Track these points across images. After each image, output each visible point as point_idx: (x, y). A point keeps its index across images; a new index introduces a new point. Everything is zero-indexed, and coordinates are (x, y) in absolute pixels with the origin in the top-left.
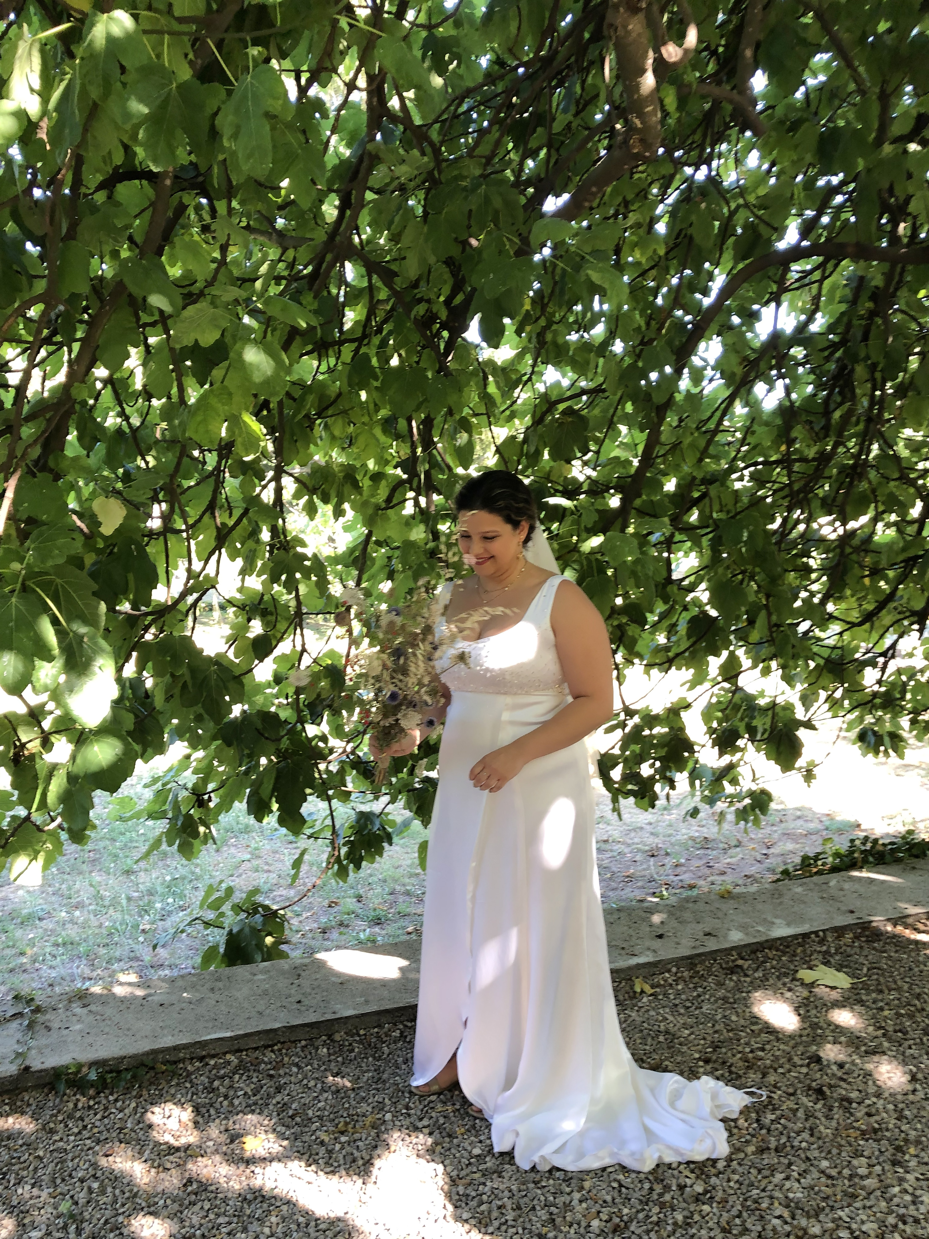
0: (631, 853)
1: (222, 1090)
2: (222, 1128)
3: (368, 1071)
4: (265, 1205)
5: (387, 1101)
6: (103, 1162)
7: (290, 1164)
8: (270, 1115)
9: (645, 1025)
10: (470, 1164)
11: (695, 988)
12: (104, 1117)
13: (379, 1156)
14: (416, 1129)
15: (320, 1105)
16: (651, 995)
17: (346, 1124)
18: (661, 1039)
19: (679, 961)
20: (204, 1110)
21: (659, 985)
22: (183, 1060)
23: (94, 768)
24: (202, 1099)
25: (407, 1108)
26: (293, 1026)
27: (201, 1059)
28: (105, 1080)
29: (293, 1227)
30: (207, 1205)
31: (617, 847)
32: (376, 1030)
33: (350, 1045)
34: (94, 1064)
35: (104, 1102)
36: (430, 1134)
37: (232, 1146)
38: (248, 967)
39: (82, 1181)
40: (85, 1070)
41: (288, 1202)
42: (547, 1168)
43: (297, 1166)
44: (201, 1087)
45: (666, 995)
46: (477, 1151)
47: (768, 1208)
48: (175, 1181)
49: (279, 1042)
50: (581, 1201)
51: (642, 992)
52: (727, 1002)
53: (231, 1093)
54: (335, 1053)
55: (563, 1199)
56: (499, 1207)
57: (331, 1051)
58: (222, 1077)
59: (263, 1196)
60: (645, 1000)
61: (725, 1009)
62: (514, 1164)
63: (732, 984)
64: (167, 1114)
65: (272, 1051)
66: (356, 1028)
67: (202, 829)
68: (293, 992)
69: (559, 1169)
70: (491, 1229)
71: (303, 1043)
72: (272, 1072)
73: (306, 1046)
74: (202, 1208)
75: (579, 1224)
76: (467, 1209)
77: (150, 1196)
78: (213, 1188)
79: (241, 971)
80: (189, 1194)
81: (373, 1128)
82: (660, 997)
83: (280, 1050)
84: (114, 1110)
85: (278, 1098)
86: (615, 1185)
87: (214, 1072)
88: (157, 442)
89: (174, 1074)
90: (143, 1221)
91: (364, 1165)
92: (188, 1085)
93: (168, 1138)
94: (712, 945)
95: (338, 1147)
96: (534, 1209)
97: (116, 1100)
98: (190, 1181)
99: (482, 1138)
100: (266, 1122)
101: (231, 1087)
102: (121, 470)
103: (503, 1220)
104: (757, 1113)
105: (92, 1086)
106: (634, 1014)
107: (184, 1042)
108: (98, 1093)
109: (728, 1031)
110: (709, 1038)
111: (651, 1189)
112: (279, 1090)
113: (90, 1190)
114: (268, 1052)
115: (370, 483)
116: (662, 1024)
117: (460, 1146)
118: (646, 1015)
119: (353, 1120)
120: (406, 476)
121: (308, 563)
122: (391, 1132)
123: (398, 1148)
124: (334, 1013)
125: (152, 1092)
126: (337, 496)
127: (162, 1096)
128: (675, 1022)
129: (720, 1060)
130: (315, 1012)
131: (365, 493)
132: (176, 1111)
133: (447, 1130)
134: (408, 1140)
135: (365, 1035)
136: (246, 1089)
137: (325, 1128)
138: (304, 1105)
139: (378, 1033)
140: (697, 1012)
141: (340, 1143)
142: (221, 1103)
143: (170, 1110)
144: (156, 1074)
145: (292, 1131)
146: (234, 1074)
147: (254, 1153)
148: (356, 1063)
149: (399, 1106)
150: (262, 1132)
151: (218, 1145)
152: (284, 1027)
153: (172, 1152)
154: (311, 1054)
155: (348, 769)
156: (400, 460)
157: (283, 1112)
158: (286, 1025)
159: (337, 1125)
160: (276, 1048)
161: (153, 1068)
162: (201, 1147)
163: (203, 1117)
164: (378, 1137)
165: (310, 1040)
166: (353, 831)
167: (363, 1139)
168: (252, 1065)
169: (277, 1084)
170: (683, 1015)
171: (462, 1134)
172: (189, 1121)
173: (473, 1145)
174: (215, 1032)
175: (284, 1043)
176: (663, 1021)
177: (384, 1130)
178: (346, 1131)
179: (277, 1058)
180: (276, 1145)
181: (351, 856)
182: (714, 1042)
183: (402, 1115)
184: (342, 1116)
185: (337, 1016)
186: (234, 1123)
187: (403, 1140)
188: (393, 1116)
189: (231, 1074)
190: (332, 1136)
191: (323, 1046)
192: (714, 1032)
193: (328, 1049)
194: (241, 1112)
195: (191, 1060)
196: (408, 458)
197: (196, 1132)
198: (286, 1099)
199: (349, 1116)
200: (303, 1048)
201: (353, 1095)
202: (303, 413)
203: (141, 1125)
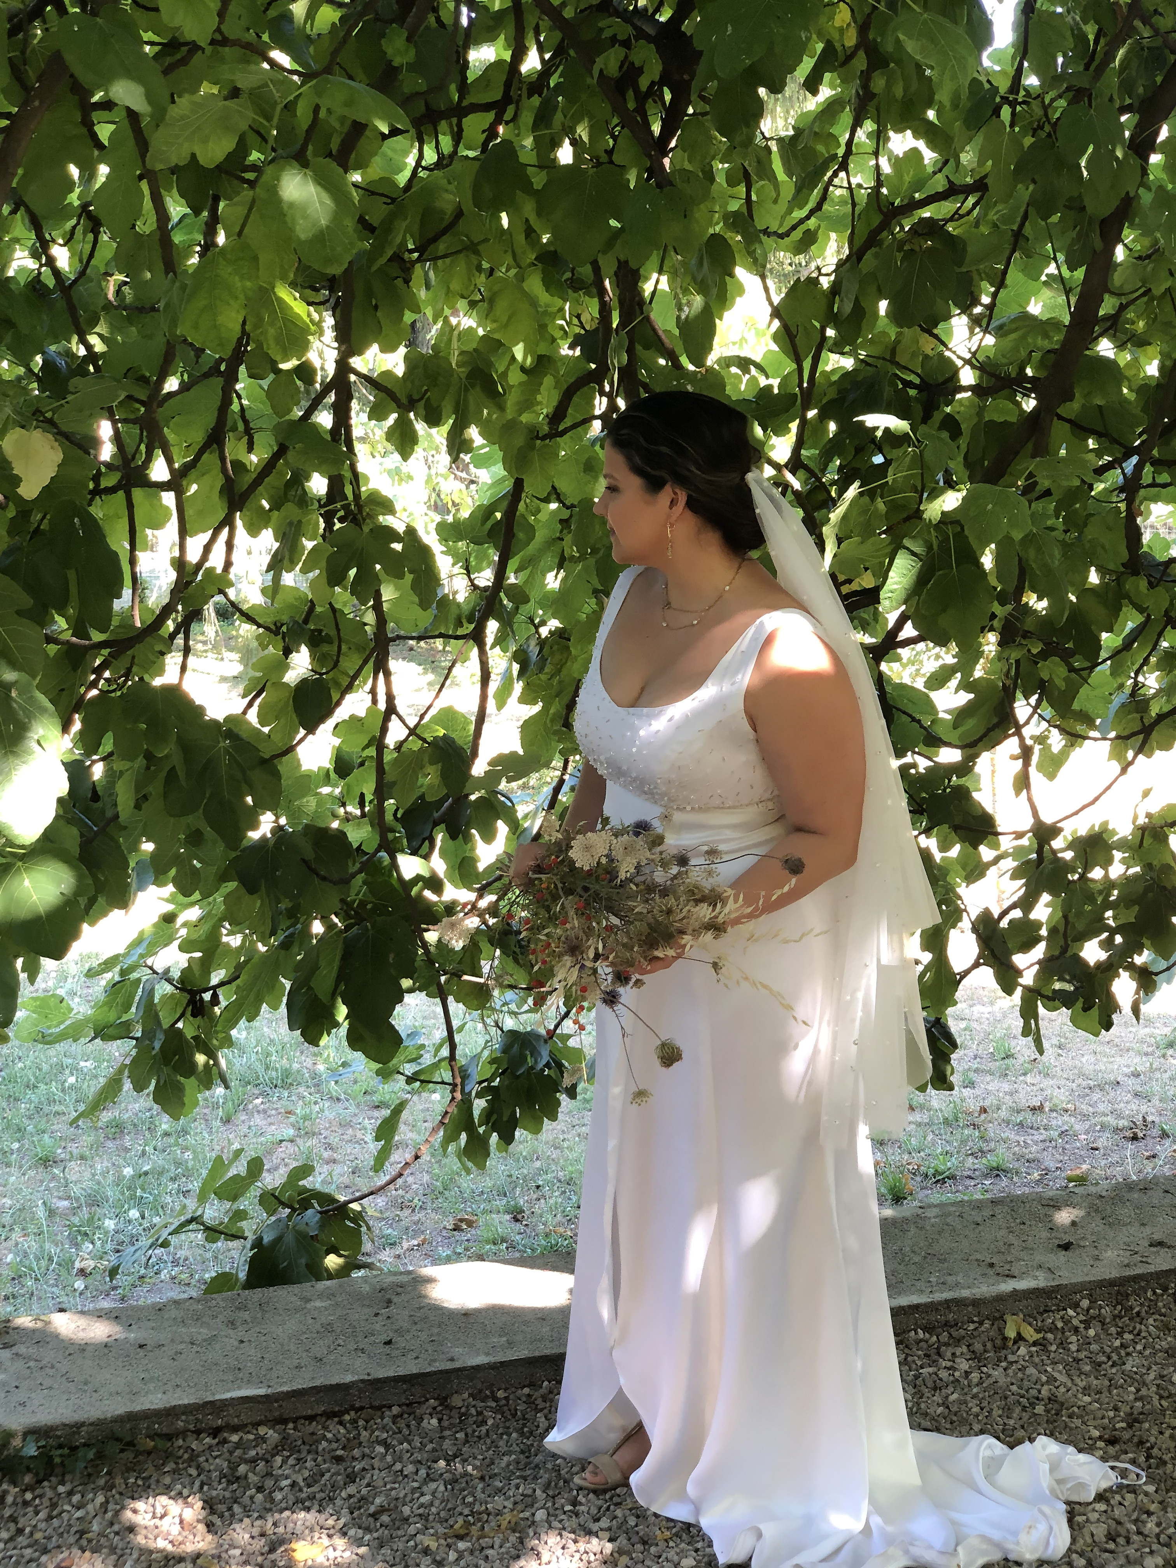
0: (1087, 1132)
1: (253, 1478)
2: (256, 1531)
3: (509, 1453)
5: (538, 1492)
8: (338, 1514)
9: (1014, 1388)
11: (1120, 1334)
12: (50, 1518)
14: (589, 1533)
15: (423, 1500)
16: (1035, 1344)
17: (467, 1524)
18: (1040, 1409)
19: (1095, 1289)
20: (222, 1508)
21: (1053, 1329)
22: (183, 1434)
23: (23, 914)
25: (575, 1503)
26: (378, 1380)
27: (215, 1432)
28: (51, 1458)
31: (1059, 1121)
32: (526, 1390)
33: (479, 1413)
34: (33, 1432)
35: (49, 1493)
36: (610, 1540)
37: (272, 1557)
38: (296, 1288)
40: (17, 1442)
44: (215, 1474)
45: (1063, 1344)
46: (688, 1563)
49: (352, 1408)
51: (1020, 1338)
53: (269, 1483)
54: (453, 1425)
57: (445, 1423)
58: (253, 1461)
60: (1023, 1351)
61: (1163, 1366)
64: (159, 1511)
65: (341, 1423)
66: (490, 1387)
67: (201, 1059)
68: (377, 1327)
71: (395, 1410)
72: (340, 1452)
73: (400, 1415)
79: (282, 1294)
81: (514, 1531)
82: (1053, 1348)
83: (354, 1421)
84: (67, 1507)
85: (352, 1489)
87: (238, 1453)
88: (108, 306)
89: (168, 1455)
92: (194, 1472)
93: (161, 1544)
94: (1162, 1261)
95: (452, 1556)
97: (70, 1493)
99: (699, 1545)
100: (331, 1522)
101: (269, 1474)
102: (39, 360)
105: (29, 1470)
106: (997, 1373)
107: (186, 1402)
108: (40, 1482)
109: (1161, 1397)
110: (1125, 1409)
112: (351, 1478)
114: (332, 1424)
115: (524, 377)
116: (1046, 1387)
117: (660, 1557)
118: (1020, 1375)
119: (479, 1520)
120: (593, 366)
121: (397, 547)
122: (544, 1537)
123: (554, 1559)
124: (452, 1360)
125: (132, 1480)
126: (456, 412)
127: (149, 1487)
128: (1069, 1384)
129: (1136, 1440)
130: (417, 1358)
131: (512, 401)
132: (174, 1508)
133: (641, 1534)
134: (572, 1547)
135: (507, 1398)
136: (294, 1477)
137: (432, 1531)
138: (397, 1499)
139: (529, 1395)
140: (1114, 1370)
141: (457, 1551)
142: (252, 1498)
143: (164, 1507)
144: (138, 1454)
145: (376, 1535)
146: (273, 1456)
147: (310, 1563)
148: (488, 1441)
149: (560, 1501)
150: (324, 1536)
151: (249, 1555)
152: (362, 1381)
153: (171, 1563)
154: (408, 1426)
155: (485, 946)
156: (583, 332)
157: (359, 1508)
158: (366, 1377)
159: (452, 1526)
160: (347, 1417)
161: (131, 1444)
162: (219, 1557)
163: (221, 1516)
164: (522, 1543)
165: (407, 1405)
166: (497, 1069)
167: (496, 1546)
168: (304, 1443)
169: (349, 1470)
170: (1087, 1375)
171: (666, 1540)
172: (198, 1521)
173: (682, 1554)
174: (239, 1388)
175: (362, 1408)
176: (1048, 1382)
177: (532, 1534)
178: (467, 1534)
179: (349, 1432)
180: (347, 1554)
181: (494, 1117)
182: (1132, 1414)
183: (565, 1513)
184: (461, 1514)
185: (457, 1365)
186: (275, 1524)
187: (563, 1548)
188: (548, 1514)
189: (268, 1456)
190: (442, 1541)
191: (431, 1415)
192: (1136, 1399)
193: (440, 1420)
194: (286, 1509)
195: (198, 1432)
196: (597, 329)
197: (210, 1537)
198: (364, 1491)
199: (472, 1514)
200: (395, 1418)
201: (481, 1486)
202: (389, 253)
203: (116, 1528)
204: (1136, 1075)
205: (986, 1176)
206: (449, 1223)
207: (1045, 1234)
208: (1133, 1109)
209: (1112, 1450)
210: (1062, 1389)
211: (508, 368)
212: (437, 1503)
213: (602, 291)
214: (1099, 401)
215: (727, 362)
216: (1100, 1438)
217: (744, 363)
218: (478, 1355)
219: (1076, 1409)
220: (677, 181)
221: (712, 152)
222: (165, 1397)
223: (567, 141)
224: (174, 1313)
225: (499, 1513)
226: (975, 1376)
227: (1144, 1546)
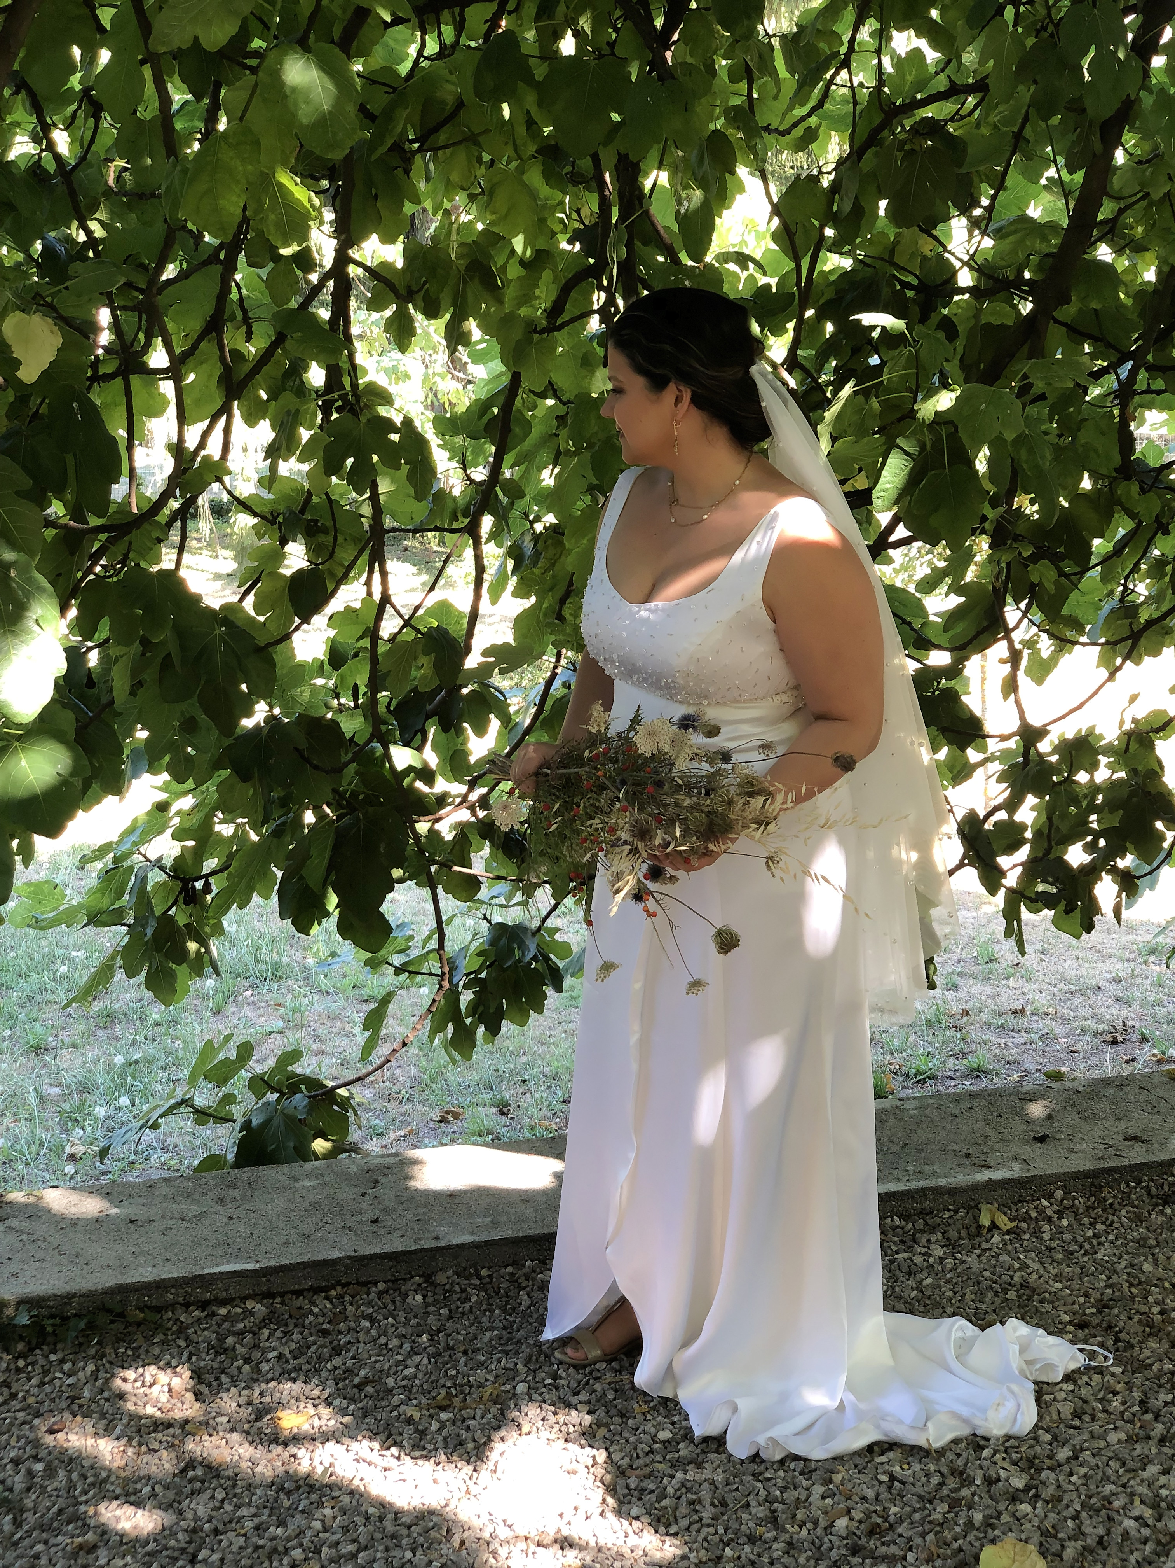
0: (1067, 1036)
1: (240, 1350)
2: (242, 1400)
3: (492, 1329)
4: (314, 1497)
5: (520, 1366)
6: (49, 1439)
7: (354, 1446)
8: (323, 1385)
9: (987, 1274)
10: (651, 1451)
11: (1092, 1224)
12: (42, 1384)
13: (502, 1439)
14: (569, 1405)
15: (406, 1372)
16: (1008, 1232)
17: (449, 1396)
18: (1011, 1294)
19: (1069, 1181)
20: (209, 1378)
21: (1027, 1218)
22: (172, 1306)
23: (20, 793)
24: (206, 1361)
25: (555, 1377)
26: (364, 1257)
27: (203, 1305)
28: (43, 1328)
29: (359, 1520)
30: (220, 1495)
31: (1040, 1025)
32: (509, 1269)
33: (463, 1291)
34: (24, 1302)
35: (42, 1361)
36: (589, 1413)
37: (258, 1424)
38: (285, 1168)
39: (16, 1462)
40: (10, 1311)
41: (352, 1493)
42: (778, 1457)
43: (365, 1447)
44: (203, 1346)
45: (1036, 1233)
46: (665, 1435)
47: (1124, 1508)
48: (167, 1466)
49: (339, 1283)
50: (823, 1498)
51: (994, 1226)
52: (1143, 1246)
53: (256, 1355)
54: (437, 1302)
55: (796, 1493)
56: (692, 1503)
57: (430, 1300)
58: (241, 1334)
59: (311, 1486)
60: (996, 1239)
61: (1135, 1255)
62: (725, 1451)
63: (1161, 1219)
64: (148, 1380)
65: (327, 1298)
66: (474, 1266)
67: (192, 946)
68: (365, 1206)
69: (796, 1458)
70: (673, 1529)
71: (381, 1286)
72: (326, 1326)
73: (386, 1292)
74: (213, 1497)
75: (816, 1523)
76: (640, 1503)
77: (126, 1481)
78: (230, 1473)
79: (270, 1174)
80: (190, 1481)
81: (495, 1403)
82: (1027, 1236)
83: (340, 1297)
84: (58, 1375)
85: (337, 1361)
86: (885, 1478)
87: (226, 1325)
88: (108, 192)
89: (158, 1327)
90: (118, 1512)
91: (477, 1448)
92: (182, 1343)
93: (150, 1410)
94: (1136, 1155)
95: (435, 1426)
96: (748, 1505)
97: (62, 1361)
98: (191, 1464)
99: (676, 1419)
100: (316, 1392)
101: (256, 1346)
102: (38, 245)
103: (696, 1517)
104: (1146, 1395)
105: (21, 1338)
106: (970, 1259)
107: (175, 1275)
108: (32, 1350)
109: (1131, 1285)
110: (1095, 1295)
111: (941, 1484)
112: (337, 1351)
113: (30, 1473)
114: (319, 1299)
115: (522, 272)
116: (1018, 1274)
117: (637, 1429)
118: (993, 1262)
119: (462, 1392)
120: (592, 261)
121: (395, 437)
122: (524, 1409)
123: (535, 1429)
124: (437, 1238)
125: (122, 1350)
126: (454, 305)
127: (138, 1357)
128: (1042, 1271)
129: (1104, 1324)
130: (403, 1236)
131: (510, 294)
132: (164, 1378)
133: (619, 1407)
134: (552, 1418)
135: (490, 1276)
136: (281, 1349)
137: (415, 1402)
138: (381, 1371)
139: (512, 1274)
140: (1086, 1259)
141: (439, 1421)
142: (239, 1368)
143: (152, 1376)
144: (128, 1324)
145: (359, 1405)
146: (260, 1329)
147: (295, 1430)
148: (472, 1317)
149: (541, 1375)
150: (309, 1406)
151: (236, 1422)
152: (350, 1257)
153: (160, 1428)
154: (394, 1302)
155: (474, 838)
156: (582, 227)
157: (345, 1379)
158: (353, 1254)
159: (434, 1398)
160: (333, 1293)
161: (121, 1315)
162: (207, 1423)
163: (209, 1385)
164: (503, 1414)
165: (393, 1282)
166: (484, 961)
167: (478, 1417)
168: (291, 1317)
169: (335, 1343)
170: (1059, 1263)
171: (644, 1414)
172: (186, 1390)
173: (659, 1427)
174: (228, 1263)
175: (348, 1284)
176: (1020, 1269)
177: (512, 1406)
178: (449, 1406)
179: (335, 1307)
180: (332, 1422)
181: (481, 1009)
182: (1102, 1300)
183: (545, 1386)
184: (444, 1386)
185: (442, 1243)
186: (262, 1394)
187: (543, 1420)
188: (529, 1387)
189: (255, 1329)
190: (426, 1412)
191: (416, 1291)
192: (1106, 1287)
193: (424, 1297)
194: (273, 1379)
195: (187, 1305)
196: (596, 224)
197: (197, 1405)
198: (349, 1363)
199: (455, 1386)
200: (380, 1294)
201: (463, 1359)
202: (390, 142)
203: (106, 1394)
204: (1118, 980)
205: (966, 1077)
206: (436, 1115)
207: (1022, 1127)
208: (1114, 1013)
209: (1081, 1334)
210: (1034, 1276)
211: (507, 262)
212: (420, 1375)
213: (602, 184)
214: (1095, 305)
215: (725, 257)
216: (1070, 1322)
217: (742, 259)
218: (463, 1234)
219: (1047, 1295)
220: (679, 73)
221: (714, 47)
222: (155, 1271)
223: (569, 32)
224: (165, 1190)
225: (481, 1386)
226: (949, 1262)
227: (1108, 1423)
